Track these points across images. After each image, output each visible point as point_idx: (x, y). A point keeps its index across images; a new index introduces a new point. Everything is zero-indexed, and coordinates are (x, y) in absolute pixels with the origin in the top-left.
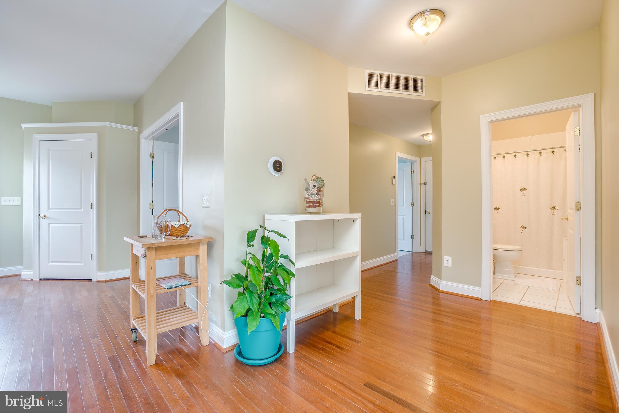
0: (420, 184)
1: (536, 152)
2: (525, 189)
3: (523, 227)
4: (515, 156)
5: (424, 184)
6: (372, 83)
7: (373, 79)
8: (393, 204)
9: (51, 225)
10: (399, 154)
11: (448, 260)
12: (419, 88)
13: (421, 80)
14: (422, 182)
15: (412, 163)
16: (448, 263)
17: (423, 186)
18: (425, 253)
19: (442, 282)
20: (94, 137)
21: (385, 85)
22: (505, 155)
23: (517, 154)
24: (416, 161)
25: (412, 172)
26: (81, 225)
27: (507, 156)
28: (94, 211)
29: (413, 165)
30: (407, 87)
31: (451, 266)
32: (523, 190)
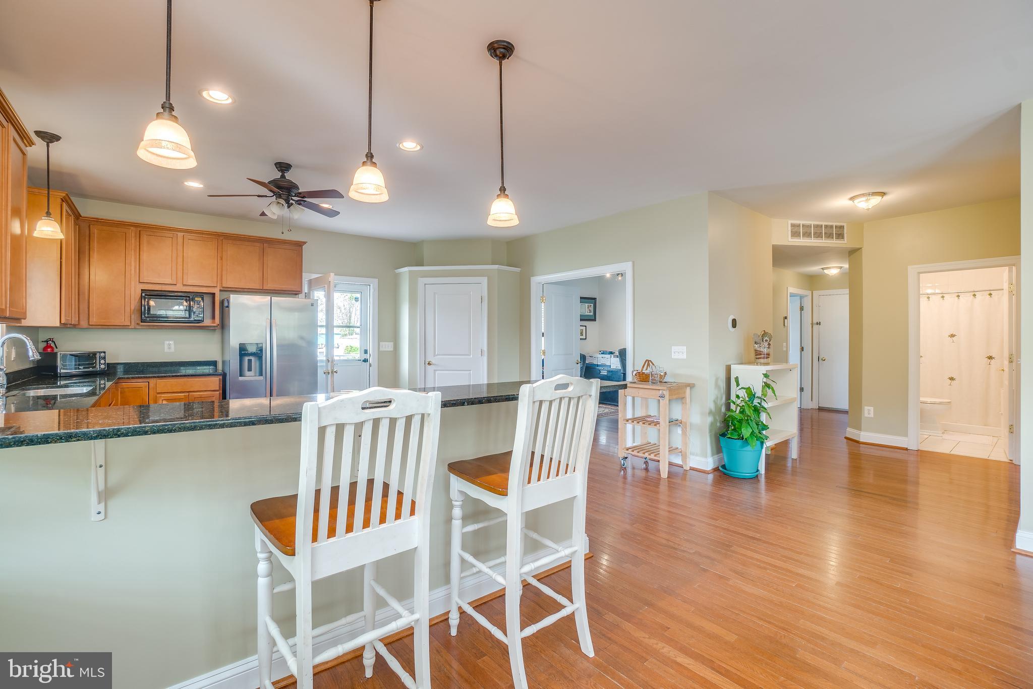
0: (812, 324)
1: (969, 294)
2: (955, 335)
3: (952, 379)
4: (943, 297)
5: (817, 324)
6: (795, 234)
7: (796, 229)
8: (785, 349)
9: (437, 372)
10: (791, 290)
11: (869, 410)
12: (840, 236)
13: (842, 227)
14: (815, 322)
15: (801, 297)
16: (869, 414)
17: (815, 327)
18: (818, 409)
19: (862, 433)
20: (484, 281)
21: (807, 235)
22: (930, 296)
23: (944, 295)
24: (806, 296)
25: (802, 309)
26: (469, 372)
27: (932, 298)
28: (485, 358)
29: (802, 300)
30: (829, 236)
31: (873, 416)
32: (952, 336)
